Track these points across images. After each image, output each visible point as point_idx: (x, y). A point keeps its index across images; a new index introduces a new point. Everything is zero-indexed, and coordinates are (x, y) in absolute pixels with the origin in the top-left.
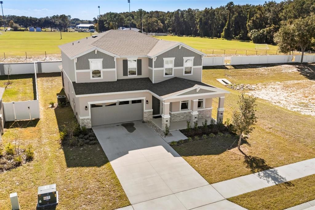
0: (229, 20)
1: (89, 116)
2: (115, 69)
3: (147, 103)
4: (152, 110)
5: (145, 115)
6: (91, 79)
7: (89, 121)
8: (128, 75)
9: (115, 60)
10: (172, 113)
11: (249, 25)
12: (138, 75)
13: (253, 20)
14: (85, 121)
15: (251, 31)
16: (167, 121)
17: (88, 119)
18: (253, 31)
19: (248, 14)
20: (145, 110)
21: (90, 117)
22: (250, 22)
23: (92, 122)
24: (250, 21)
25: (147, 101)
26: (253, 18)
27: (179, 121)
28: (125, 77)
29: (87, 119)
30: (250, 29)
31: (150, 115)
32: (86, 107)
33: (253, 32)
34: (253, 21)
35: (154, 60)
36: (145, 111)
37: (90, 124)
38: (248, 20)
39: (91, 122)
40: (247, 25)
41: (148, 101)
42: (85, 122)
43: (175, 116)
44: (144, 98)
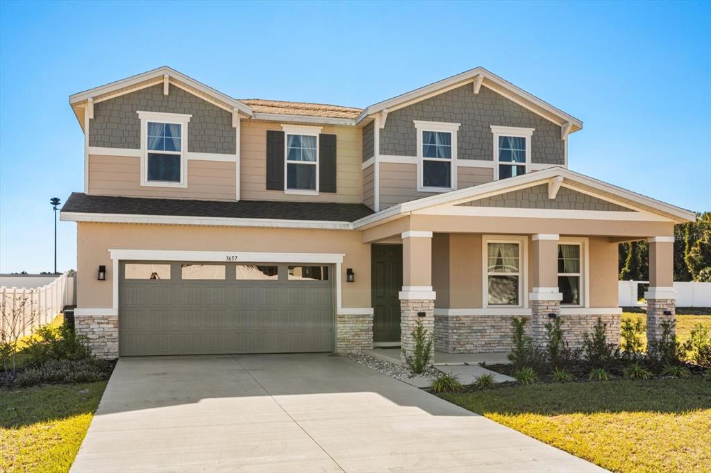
0: (633, 251)
1: (111, 306)
2: (235, 158)
3: (349, 281)
4: (371, 311)
5: (343, 330)
6: (142, 184)
7: (111, 329)
8: (283, 189)
9: (236, 123)
10: (452, 312)
11: (690, 259)
12: (320, 191)
13: (702, 244)
14: (94, 326)
15: (701, 272)
16: (422, 315)
17: (106, 319)
18: (707, 271)
19: (684, 232)
20: (342, 307)
21: (114, 311)
22: (695, 252)
23: (120, 332)
24: (692, 249)
25: (350, 272)
26: (700, 240)
27: (480, 350)
28: (274, 196)
29: (103, 318)
30: (695, 269)
31: (362, 331)
32: (102, 269)
33: (705, 273)
34: (701, 248)
35: (379, 125)
36: (340, 311)
37: (113, 340)
38: (687, 247)
39: (116, 335)
40: (686, 258)
41: (353, 271)
42: (94, 333)
43: (462, 325)
44: (337, 259)
